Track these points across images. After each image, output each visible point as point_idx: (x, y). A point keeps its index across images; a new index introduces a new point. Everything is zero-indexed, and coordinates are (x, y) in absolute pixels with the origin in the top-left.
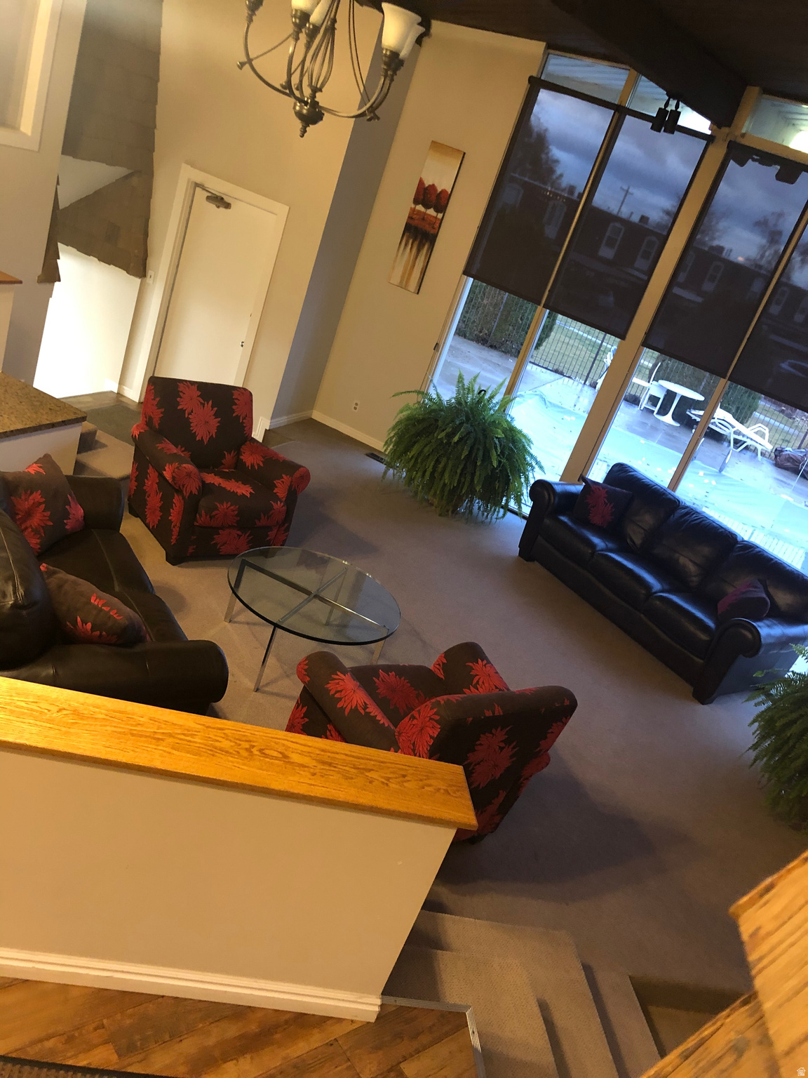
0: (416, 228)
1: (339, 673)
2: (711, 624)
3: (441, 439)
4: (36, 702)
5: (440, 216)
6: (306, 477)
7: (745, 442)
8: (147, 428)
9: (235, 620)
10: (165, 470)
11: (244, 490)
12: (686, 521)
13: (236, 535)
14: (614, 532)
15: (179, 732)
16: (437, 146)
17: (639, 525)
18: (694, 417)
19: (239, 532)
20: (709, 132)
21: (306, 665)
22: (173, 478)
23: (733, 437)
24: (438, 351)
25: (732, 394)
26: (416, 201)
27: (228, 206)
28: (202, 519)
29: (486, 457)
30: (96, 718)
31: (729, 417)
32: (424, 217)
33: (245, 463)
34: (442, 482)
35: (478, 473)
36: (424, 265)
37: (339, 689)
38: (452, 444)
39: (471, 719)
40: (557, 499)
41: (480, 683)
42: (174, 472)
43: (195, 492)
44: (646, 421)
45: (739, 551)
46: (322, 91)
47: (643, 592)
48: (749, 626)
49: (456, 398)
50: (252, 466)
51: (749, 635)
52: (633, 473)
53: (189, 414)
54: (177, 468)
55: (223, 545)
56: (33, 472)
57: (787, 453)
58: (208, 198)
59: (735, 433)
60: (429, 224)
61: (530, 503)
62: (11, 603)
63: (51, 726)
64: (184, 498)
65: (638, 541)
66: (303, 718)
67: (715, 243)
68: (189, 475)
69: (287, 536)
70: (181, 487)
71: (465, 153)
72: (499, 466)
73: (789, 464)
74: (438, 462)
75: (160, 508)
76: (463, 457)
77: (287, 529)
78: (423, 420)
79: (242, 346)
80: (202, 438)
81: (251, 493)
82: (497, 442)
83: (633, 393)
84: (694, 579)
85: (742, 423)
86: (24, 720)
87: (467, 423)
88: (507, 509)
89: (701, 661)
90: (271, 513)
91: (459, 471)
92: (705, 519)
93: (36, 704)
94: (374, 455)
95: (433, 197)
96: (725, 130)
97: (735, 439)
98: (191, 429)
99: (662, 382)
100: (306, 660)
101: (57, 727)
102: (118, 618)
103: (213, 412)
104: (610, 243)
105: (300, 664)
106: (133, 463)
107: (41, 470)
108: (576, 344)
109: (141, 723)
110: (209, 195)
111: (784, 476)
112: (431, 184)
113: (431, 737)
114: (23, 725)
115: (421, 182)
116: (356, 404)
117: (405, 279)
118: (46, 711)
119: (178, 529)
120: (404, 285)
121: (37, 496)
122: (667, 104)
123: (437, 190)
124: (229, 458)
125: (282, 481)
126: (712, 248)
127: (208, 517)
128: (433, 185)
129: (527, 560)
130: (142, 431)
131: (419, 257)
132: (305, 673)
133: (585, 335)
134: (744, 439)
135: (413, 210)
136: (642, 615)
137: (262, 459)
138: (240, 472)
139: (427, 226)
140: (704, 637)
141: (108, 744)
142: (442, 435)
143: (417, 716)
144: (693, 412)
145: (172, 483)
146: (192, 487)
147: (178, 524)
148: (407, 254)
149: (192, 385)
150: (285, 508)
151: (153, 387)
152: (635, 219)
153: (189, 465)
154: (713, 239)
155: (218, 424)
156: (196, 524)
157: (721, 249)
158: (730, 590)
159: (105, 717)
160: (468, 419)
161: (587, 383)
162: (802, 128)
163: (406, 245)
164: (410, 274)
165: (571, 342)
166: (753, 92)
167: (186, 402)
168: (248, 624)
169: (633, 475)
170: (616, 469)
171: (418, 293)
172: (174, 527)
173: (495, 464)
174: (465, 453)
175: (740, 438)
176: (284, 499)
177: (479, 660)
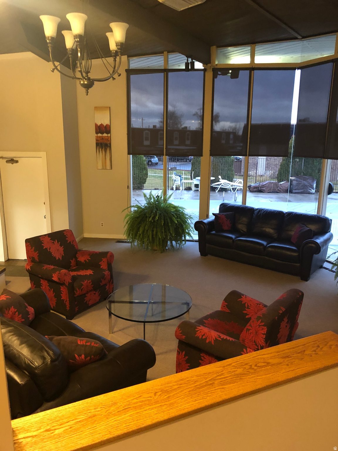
0: (101, 144)
1: (198, 327)
2: (294, 248)
3: (151, 221)
4: (141, 396)
5: (109, 135)
6: (112, 256)
7: (236, 188)
8: (33, 263)
9: (114, 331)
10: (53, 277)
11: (89, 272)
12: (260, 214)
13: (93, 294)
14: (234, 230)
15: (215, 375)
16: (97, 108)
17: (242, 224)
18: (214, 186)
19: (94, 292)
20: (203, 68)
21: (180, 330)
22: (59, 279)
23: (231, 188)
24: (129, 189)
25: (224, 173)
26: (97, 133)
27: (17, 162)
28: (78, 293)
29: (172, 221)
30: (175, 389)
31: (226, 181)
32: (102, 138)
33: (81, 262)
34: (158, 238)
35: (171, 229)
36: (110, 157)
37: (203, 334)
38: (156, 221)
39: (277, 318)
40: (207, 226)
41: (249, 305)
42: (58, 276)
43: (70, 281)
44: (198, 194)
45: (287, 217)
46: (90, 72)
47: (262, 247)
48: (312, 241)
49: (148, 204)
50: (85, 261)
51: (313, 245)
52: (229, 205)
53: (50, 249)
54: (59, 273)
55: (89, 301)
56: (5, 299)
57: (252, 186)
58: (7, 162)
59: (231, 186)
60: (106, 140)
61: (197, 232)
62: (49, 361)
63: (160, 405)
64: (66, 286)
65: (245, 230)
66: (184, 357)
67: (183, 126)
68: (65, 274)
69: (113, 286)
70: (64, 281)
71: (110, 107)
72: (178, 222)
73: (255, 190)
74: (153, 231)
75: (54, 296)
76: (163, 225)
77: (113, 283)
78: (139, 216)
79: (45, 218)
80: (59, 258)
81: (92, 272)
82: (173, 213)
83: (188, 186)
84: (275, 235)
85: (231, 182)
86: (145, 409)
87: (158, 210)
88: (186, 241)
89: (299, 264)
90: (105, 277)
91: (163, 231)
92: (267, 210)
93: (141, 397)
94: (119, 241)
95: (104, 129)
96: (209, 65)
97: (232, 188)
98: (53, 255)
99: (197, 178)
100: (179, 328)
101: (163, 404)
102: (97, 346)
103: (59, 244)
104: (147, 139)
105: (176, 332)
106: (31, 282)
107: (8, 297)
108: (153, 179)
109: (196, 380)
110: (7, 160)
111: (255, 194)
112: (100, 124)
113: (263, 334)
114: (147, 412)
115: (96, 125)
116: (102, 224)
117: (104, 165)
118: (149, 398)
119: (69, 302)
120: (104, 168)
121: (12, 309)
122: (188, 61)
123: (104, 126)
124: (73, 262)
125: (104, 262)
126: (183, 128)
127: (80, 290)
128: (102, 124)
129: (205, 256)
130: (31, 265)
131: (107, 155)
132: (182, 334)
133: (155, 175)
134: (235, 187)
135: (97, 137)
136: (265, 257)
137: (89, 256)
138: (80, 266)
139: (105, 141)
140: (295, 254)
141: (194, 399)
142: (150, 219)
143: (250, 328)
144: (213, 184)
145: (59, 282)
146: (68, 280)
147: (68, 300)
148: (101, 155)
149: (45, 236)
150: (109, 273)
151: (29, 244)
152: (151, 127)
153: (64, 270)
154: (181, 125)
155: (63, 249)
156: (75, 296)
157: (186, 127)
158: (292, 233)
159: (178, 386)
160: (157, 209)
161: (169, 189)
162: (232, 58)
163: (99, 152)
164: (105, 163)
165: (151, 178)
166: (213, 48)
167: (46, 245)
168: (120, 330)
169: (229, 206)
170: (222, 206)
171: (112, 169)
172: (66, 302)
173: (176, 222)
174: (163, 223)
175: (233, 187)
176: (107, 269)
177: (242, 296)
